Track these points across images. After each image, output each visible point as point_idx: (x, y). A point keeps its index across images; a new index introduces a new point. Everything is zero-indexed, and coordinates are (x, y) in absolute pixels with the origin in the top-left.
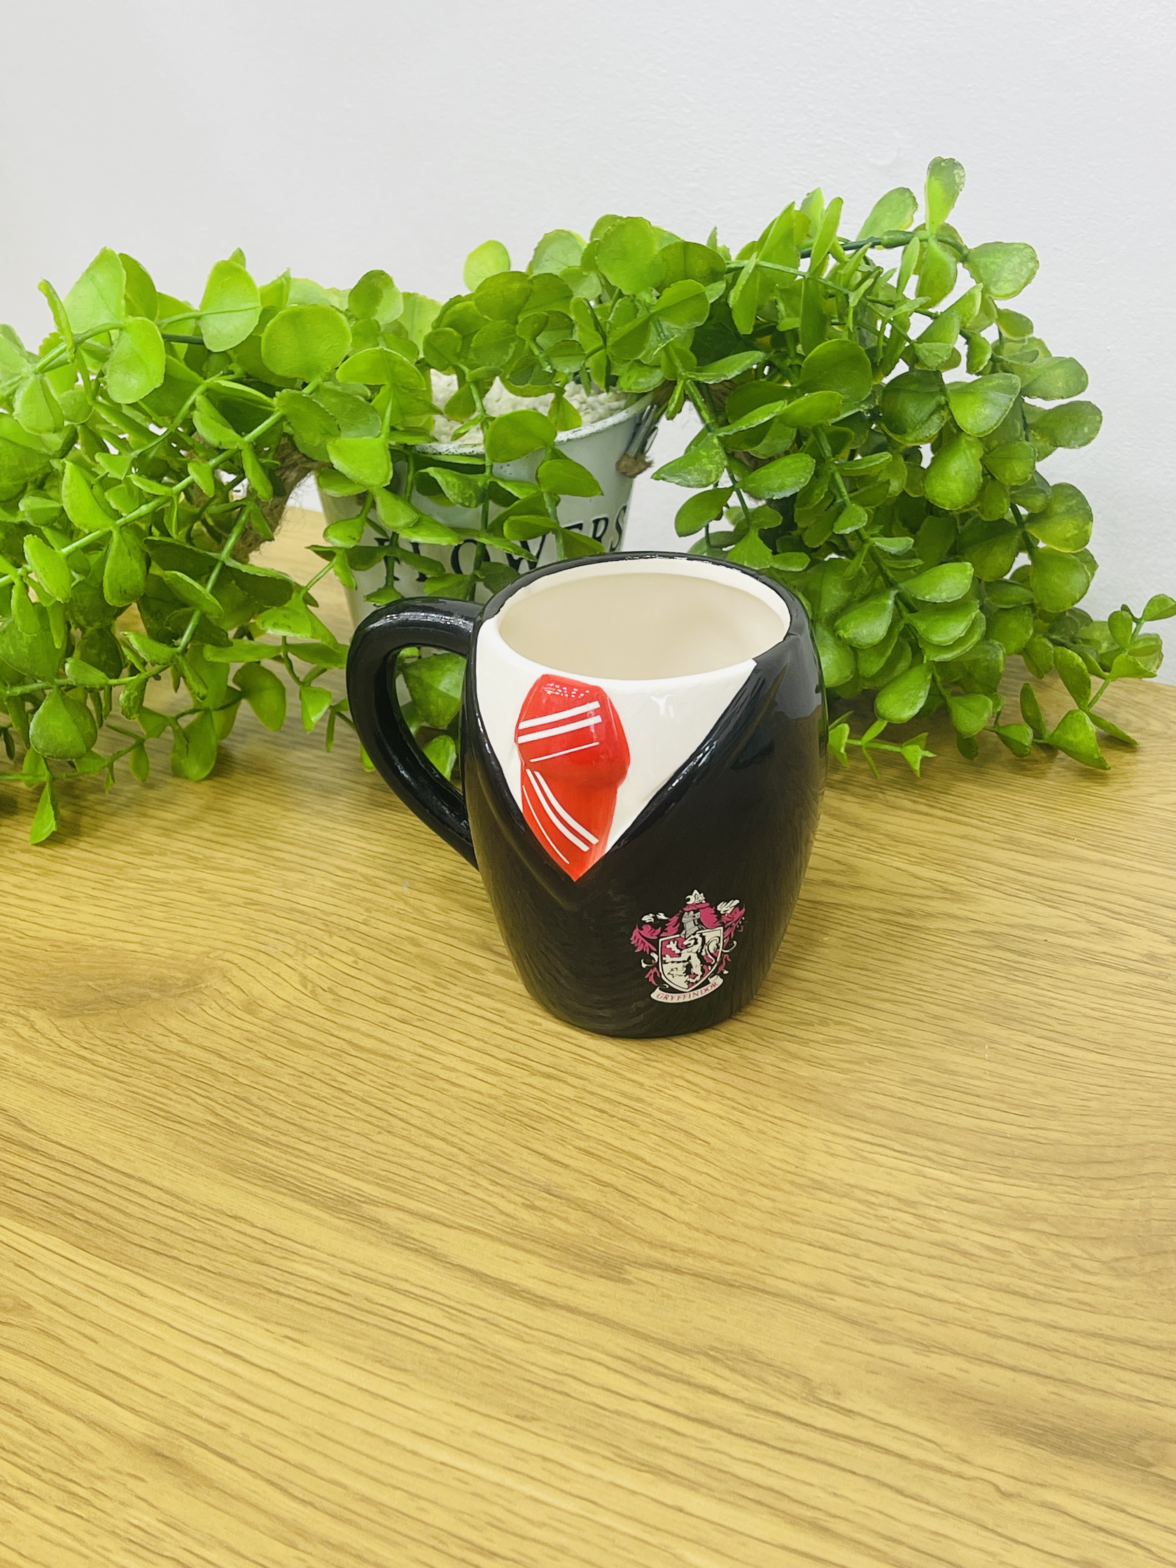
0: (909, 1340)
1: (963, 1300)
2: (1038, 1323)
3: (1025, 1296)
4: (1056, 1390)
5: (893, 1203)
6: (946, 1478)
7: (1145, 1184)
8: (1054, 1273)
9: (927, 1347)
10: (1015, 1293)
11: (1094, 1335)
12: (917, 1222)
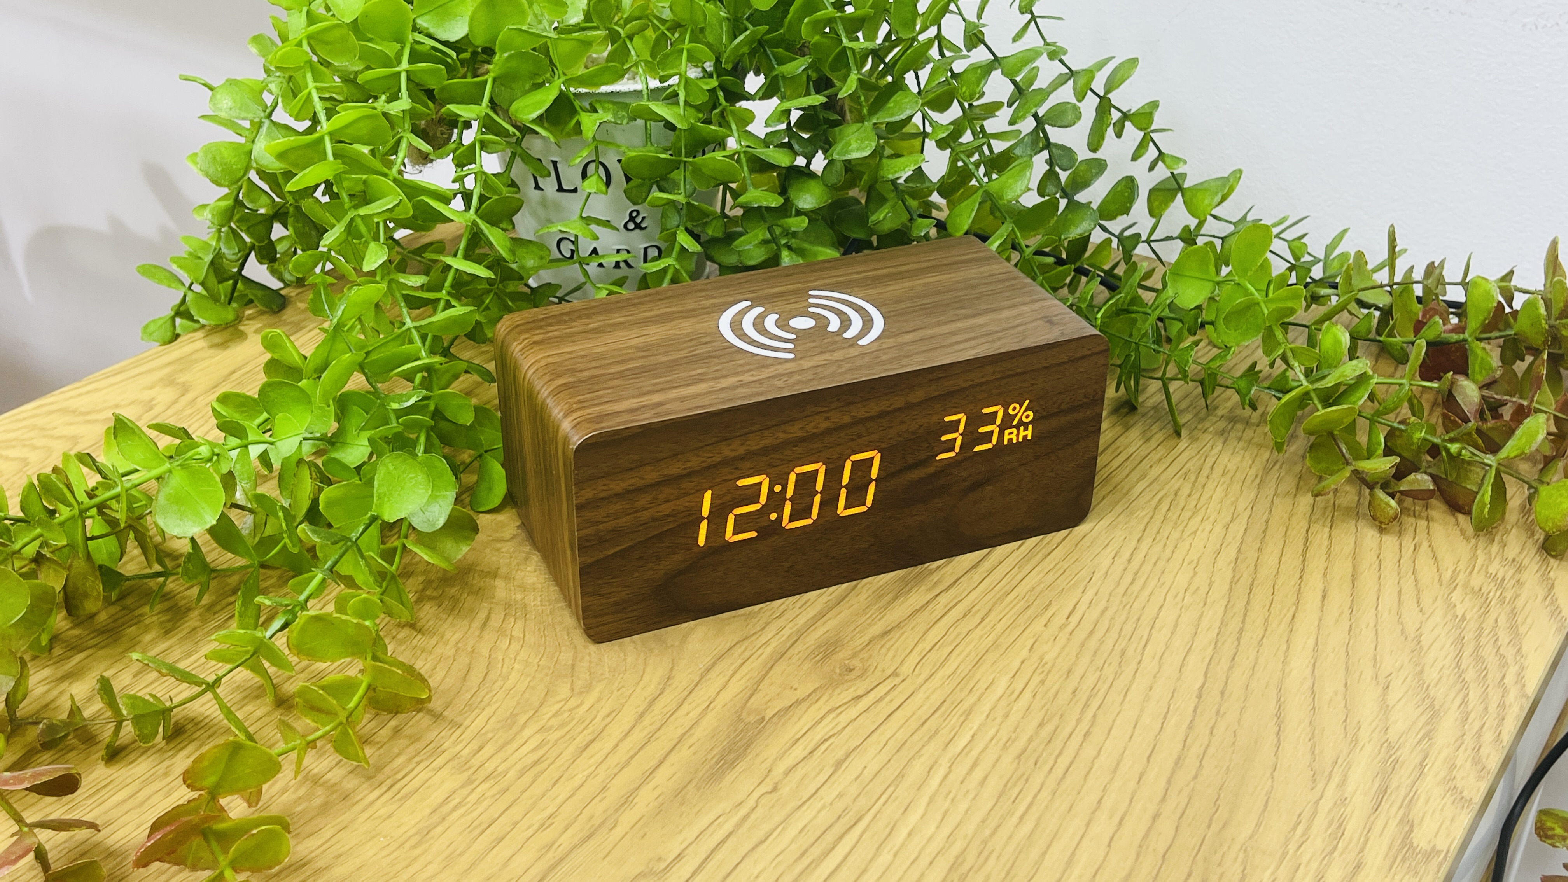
0: (617, 810)
1: (586, 773)
2: (621, 740)
3: (592, 741)
4: (688, 745)
5: (466, 791)
6: (753, 817)
7: (500, 658)
8: (574, 722)
9: (627, 801)
10: (587, 746)
11: (641, 716)
12: (492, 782)
